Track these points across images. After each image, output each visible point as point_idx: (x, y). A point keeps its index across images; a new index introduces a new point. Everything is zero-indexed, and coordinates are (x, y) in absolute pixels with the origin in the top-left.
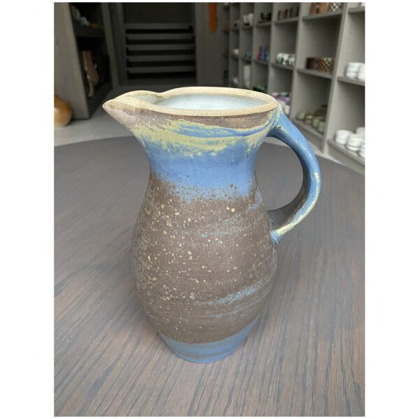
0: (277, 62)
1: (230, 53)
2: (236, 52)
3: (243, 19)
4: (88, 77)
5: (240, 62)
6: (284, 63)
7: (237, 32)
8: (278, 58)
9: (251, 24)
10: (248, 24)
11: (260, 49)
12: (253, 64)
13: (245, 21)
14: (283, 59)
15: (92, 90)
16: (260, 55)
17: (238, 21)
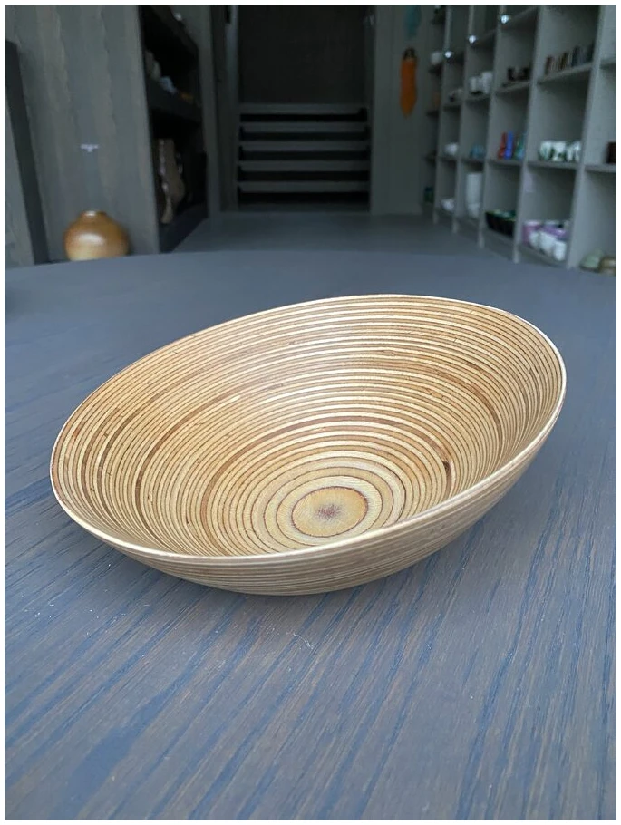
0: (541, 158)
1: (440, 154)
2: (453, 149)
3: (469, 85)
4: (165, 187)
5: (460, 167)
6: (555, 158)
7: (455, 111)
8: (542, 149)
9: (486, 91)
10: (478, 93)
11: (504, 138)
12: (487, 168)
13: (474, 87)
14: (553, 151)
15: (169, 210)
16: (503, 149)
17: (460, 91)
